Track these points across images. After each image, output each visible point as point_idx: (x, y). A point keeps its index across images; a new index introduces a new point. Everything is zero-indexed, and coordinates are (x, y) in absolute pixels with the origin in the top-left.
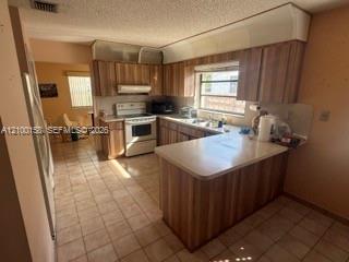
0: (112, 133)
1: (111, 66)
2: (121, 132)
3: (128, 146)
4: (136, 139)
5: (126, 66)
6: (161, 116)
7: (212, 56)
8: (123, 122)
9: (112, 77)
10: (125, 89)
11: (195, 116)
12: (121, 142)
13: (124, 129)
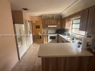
0: (44, 38)
1: (46, 20)
2: (47, 38)
3: (49, 42)
4: (51, 40)
7: (73, 15)
9: (46, 23)
12: (47, 40)
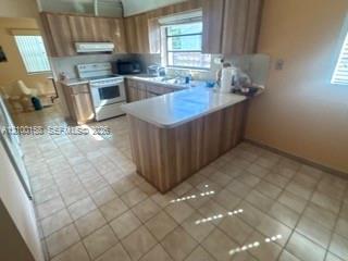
0: (77, 97)
1: (63, 19)
2: (87, 96)
3: (97, 110)
4: (105, 102)
5: (82, 19)
6: (128, 77)
7: (174, 6)
8: (88, 84)
9: (66, 33)
10: (83, 47)
11: (162, 74)
12: (89, 105)
13: (90, 92)
